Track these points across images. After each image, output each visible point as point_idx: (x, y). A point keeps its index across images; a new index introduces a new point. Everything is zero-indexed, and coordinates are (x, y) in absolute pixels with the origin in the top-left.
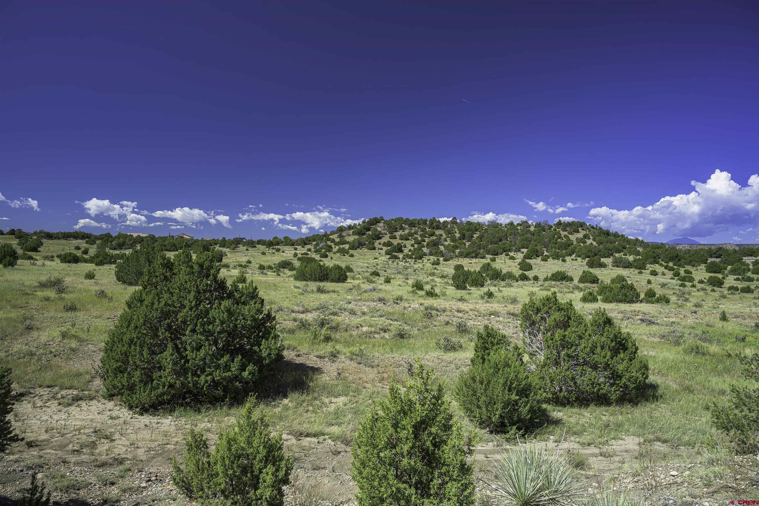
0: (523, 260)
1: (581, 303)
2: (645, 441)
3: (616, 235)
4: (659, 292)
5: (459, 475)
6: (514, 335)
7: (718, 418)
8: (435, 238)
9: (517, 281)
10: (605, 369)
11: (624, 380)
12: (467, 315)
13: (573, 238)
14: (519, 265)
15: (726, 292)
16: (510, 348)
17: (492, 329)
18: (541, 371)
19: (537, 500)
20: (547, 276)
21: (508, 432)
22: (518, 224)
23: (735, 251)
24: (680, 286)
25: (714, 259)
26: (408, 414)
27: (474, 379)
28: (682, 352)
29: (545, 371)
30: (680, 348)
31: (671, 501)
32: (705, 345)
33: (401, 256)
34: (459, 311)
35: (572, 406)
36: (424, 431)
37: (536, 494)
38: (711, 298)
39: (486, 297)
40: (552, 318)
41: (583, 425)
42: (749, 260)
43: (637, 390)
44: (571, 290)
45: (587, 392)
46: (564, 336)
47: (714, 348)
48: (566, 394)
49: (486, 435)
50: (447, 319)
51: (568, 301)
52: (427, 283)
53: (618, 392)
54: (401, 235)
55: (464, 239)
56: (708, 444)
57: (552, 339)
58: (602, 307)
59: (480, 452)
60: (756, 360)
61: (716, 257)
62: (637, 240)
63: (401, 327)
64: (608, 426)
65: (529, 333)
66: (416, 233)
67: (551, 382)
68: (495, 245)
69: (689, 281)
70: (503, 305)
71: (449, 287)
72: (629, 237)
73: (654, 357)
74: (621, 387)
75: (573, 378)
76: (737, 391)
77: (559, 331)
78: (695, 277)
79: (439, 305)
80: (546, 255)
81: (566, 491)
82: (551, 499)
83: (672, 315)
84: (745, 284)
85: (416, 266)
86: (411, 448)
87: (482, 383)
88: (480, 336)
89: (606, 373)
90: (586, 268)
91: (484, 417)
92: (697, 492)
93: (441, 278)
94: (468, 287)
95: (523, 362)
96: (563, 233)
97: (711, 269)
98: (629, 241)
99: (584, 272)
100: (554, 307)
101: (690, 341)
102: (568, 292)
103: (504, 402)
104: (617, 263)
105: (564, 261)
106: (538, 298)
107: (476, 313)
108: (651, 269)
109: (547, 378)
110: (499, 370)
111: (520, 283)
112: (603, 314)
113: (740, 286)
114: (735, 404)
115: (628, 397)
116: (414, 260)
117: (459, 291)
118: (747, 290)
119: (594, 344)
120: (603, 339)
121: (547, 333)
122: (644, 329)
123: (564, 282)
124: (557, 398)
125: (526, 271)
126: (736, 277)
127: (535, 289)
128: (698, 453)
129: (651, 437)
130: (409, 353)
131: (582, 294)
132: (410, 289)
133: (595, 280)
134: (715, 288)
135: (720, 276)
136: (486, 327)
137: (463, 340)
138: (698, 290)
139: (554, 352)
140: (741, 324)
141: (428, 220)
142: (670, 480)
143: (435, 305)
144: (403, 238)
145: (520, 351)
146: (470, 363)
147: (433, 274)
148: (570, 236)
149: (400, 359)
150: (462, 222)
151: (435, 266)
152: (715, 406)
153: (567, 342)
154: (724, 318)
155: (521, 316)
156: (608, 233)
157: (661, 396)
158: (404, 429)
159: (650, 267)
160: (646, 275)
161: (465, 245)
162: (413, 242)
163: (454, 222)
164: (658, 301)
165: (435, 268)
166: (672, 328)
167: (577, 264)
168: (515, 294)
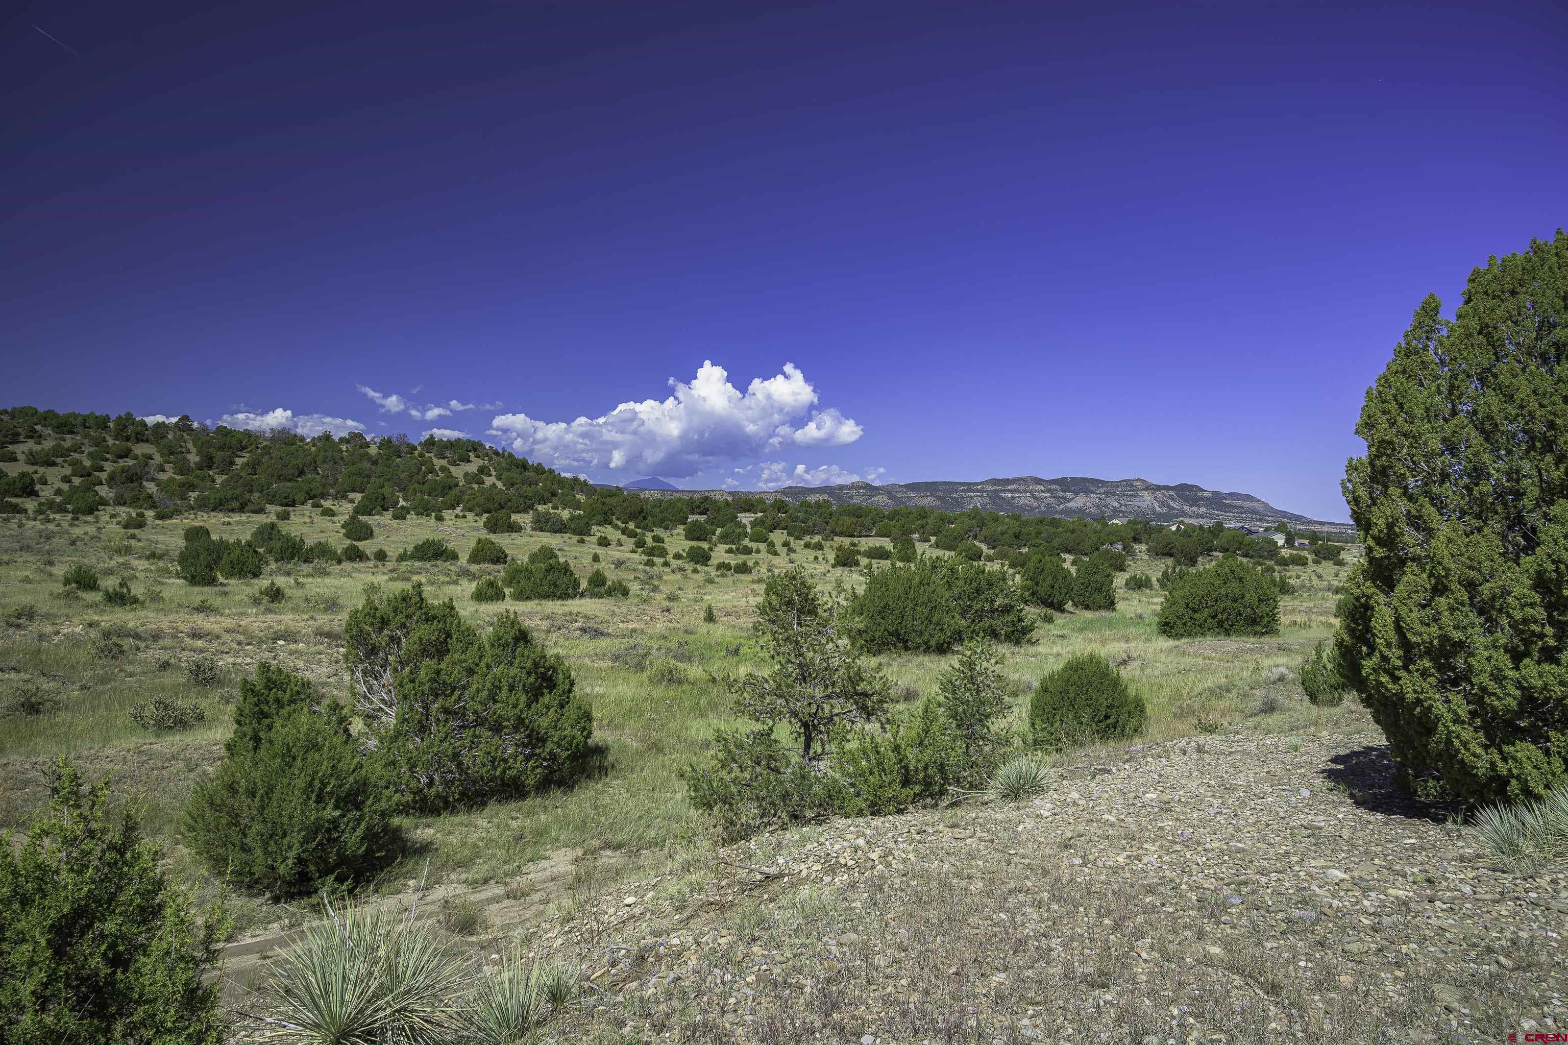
0: (353, 518)
1: (472, 603)
2: (585, 854)
3: (539, 470)
4: (612, 576)
5: (182, 1017)
6: (331, 680)
7: (696, 791)
8: (131, 462)
9: (339, 562)
10: (516, 729)
11: (549, 746)
12: (215, 643)
13: (458, 472)
14: (343, 527)
15: (714, 573)
16: (322, 709)
17: (280, 671)
18: (390, 749)
19: (368, 1021)
20: (405, 551)
21: (316, 891)
22: (342, 440)
23: (727, 504)
24: (646, 564)
25: (696, 517)
26: (34, 901)
27: (232, 789)
28: (647, 682)
29: (399, 748)
30: (644, 676)
31: (623, 952)
32: (681, 665)
33: (30, 505)
34: (195, 635)
35: (454, 811)
36: (83, 934)
37: (367, 1008)
38: (691, 584)
39: (265, 600)
40: (415, 636)
41: (475, 846)
42: (746, 518)
43: (572, 762)
44: (455, 578)
45: (482, 778)
46: (438, 672)
47: (694, 671)
48: (440, 789)
49: (264, 908)
50: (164, 656)
51: (446, 600)
52: (110, 572)
53: (539, 770)
54: (31, 454)
55: (210, 468)
56: (683, 837)
57: (413, 681)
58: (512, 609)
59: (247, 950)
60: (751, 684)
61: (700, 514)
62: (576, 480)
63: (30, 686)
64: (521, 837)
65: (365, 673)
66: (77, 448)
67: (410, 769)
68: (288, 484)
69: (659, 556)
70: (306, 617)
71: (172, 580)
72: (563, 475)
73: (603, 696)
74: (545, 759)
75: (456, 756)
76: (725, 739)
77: (427, 662)
78: (669, 549)
79: (143, 625)
80: (403, 507)
81: (428, 986)
82: (396, 1011)
83: (632, 617)
84: (739, 559)
85: (77, 531)
86: (45, 985)
87: (252, 794)
88: (248, 689)
89: (517, 737)
90: (484, 534)
91: (258, 870)
92: (665, 923)
93: (148, 558)
94: (221, 579)
95: (350, 735)
96: (438, 463)
97: (696, 533)
98: (562, 482)
99: (479, 541)
100: (418, 613)
101: (660, 661)
102: (448, 583)
103: (307, 828)
104: (542, 524)
105: (440, 519)
106: (385, 597)
107: (241, 638)
108: (599, 534)
109: (402, 761)
110: (294, 758)
111: (347, 566)
112: (512, 623)
113: (733, 563)
114: (721, 761)
115: (557, 776)
116: (70, 516)
117: (197, 589)
118: (743, 569)
119: (497, 683)
120: (513, 671)
121: (403, 669)
122: (588, 645)
123: (439, 562)
124: (424, 799)
125: (359, 540)
126: (727, 547)
127: (381, 579)
128: (670, 856)
129: (596, 843)
130: (55, 749)
131: (474, 585)
132: (59, 588)
133: (499, 557)
134: (699, 567)
135: (705, 545)
136: (265, 667)
137: (208, 702)
138: (673, 571)
139: (418, 706)
140: (734, 626)
141: (113, 417)
142: (624, 913)
143: (131, 625)
144: (33, 459)
145: (345, 711)
146: (223, 752)
147: (128, 550)
148: (452, 469)
149: (27, 766)
150: (204, 429)
151: (132, 531)
152: (693, 769)
153: (444, 683)
154: (710, 618)
155: (347, 637)
156: (523, 466)
157: (613, 766)
158: (24, 940)
159: (598, 531)
160: (591, 546)
161: (214, 481)
162: (68, 471)
163: (184, 426)
164: (609, 593)
165: (133, 537)
166: (631, 641)
167: (465, 525)
168: (333, 590)
